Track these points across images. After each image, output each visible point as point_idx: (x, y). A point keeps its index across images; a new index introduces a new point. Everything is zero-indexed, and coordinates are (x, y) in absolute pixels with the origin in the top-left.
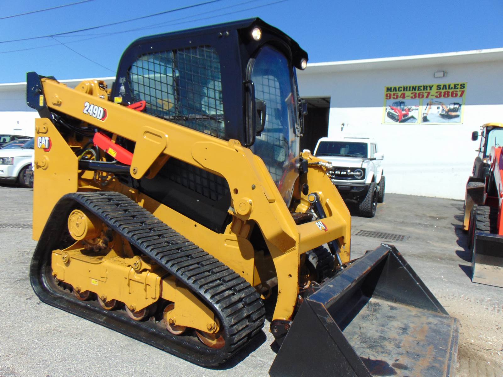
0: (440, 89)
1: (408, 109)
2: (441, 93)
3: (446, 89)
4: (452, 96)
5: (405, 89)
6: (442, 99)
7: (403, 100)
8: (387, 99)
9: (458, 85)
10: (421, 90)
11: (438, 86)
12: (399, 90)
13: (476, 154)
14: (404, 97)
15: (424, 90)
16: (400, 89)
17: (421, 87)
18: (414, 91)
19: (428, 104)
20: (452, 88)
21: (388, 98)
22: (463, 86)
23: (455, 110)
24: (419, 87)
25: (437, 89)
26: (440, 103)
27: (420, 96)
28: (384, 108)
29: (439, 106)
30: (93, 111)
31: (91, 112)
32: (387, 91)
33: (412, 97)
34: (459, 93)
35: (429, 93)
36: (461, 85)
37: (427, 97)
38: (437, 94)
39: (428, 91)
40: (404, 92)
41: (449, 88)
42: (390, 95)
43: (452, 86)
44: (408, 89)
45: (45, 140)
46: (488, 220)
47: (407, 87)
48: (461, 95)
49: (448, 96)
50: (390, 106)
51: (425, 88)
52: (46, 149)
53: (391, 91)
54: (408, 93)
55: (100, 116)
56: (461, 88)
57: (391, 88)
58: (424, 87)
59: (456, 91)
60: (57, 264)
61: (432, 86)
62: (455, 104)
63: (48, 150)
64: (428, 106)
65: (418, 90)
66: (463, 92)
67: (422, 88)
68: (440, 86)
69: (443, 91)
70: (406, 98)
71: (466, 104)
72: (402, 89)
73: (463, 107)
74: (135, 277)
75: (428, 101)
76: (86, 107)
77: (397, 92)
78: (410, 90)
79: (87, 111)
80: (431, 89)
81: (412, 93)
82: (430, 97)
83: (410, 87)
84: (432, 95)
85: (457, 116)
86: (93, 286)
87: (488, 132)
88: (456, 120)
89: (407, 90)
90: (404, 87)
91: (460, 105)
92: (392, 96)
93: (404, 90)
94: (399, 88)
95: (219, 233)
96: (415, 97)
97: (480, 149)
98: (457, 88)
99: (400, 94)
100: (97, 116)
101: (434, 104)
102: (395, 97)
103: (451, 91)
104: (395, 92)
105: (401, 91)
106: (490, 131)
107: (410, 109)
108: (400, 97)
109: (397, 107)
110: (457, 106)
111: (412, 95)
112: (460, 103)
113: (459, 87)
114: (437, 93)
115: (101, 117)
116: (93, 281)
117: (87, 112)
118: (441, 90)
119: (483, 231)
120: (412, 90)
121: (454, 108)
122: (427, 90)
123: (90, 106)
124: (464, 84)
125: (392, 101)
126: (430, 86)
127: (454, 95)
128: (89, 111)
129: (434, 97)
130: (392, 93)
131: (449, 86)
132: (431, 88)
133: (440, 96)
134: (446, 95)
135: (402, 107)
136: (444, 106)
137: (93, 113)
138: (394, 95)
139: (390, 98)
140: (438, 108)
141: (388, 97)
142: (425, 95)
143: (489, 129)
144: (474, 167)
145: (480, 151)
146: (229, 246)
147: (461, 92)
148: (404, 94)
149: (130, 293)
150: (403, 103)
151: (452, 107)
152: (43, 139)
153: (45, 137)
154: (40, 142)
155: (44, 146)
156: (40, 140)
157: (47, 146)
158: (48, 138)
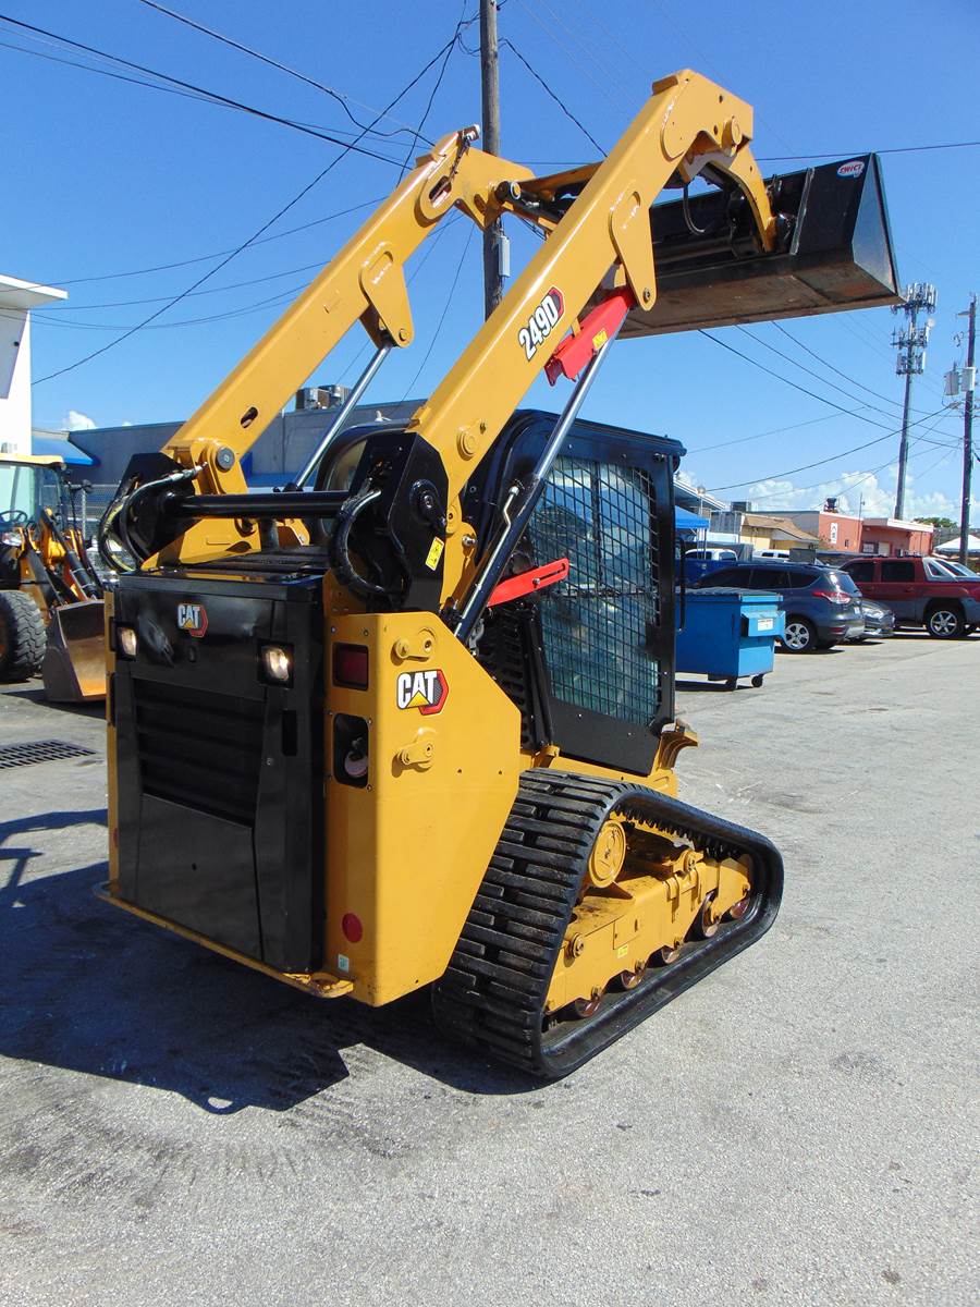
45: (426, 681)
52: (431, 705)
63: (438, 707)
86: (621, 959)
95: (647, 776)
116: (620, 950)
152: (419, 676)
153: (424, 672)
154: (407, 691)
155: (419, 700)
156: (405, 681)
157: (431, 699)
158: (434, 674)
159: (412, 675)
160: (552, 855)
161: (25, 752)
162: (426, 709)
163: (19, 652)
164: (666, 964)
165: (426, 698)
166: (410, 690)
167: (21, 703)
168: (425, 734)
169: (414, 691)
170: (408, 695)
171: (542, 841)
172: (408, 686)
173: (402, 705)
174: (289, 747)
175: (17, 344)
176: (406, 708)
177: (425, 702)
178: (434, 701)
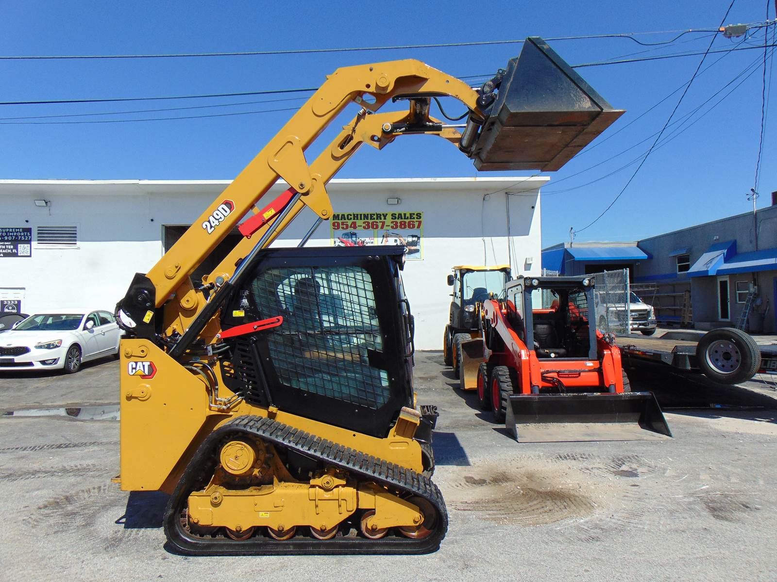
0: (395, 218)
1: (361, 242)
2: (397, 223)
3: (402, 218)
4: (409, 227)
5: (356, 217)
6: (399, 231)
7: (355, 231)
8: (334, 229)
9: (414, 214)
10: (374, 219)
11: (392, 215)
12: (348, 219)
13: (451, 299)
14: (355, 227)
15: (377, 219)
16: (350, 217)
17: (374, 215)
18: (366, 220)
19: (383, 236)
20: (408, 218)
21: (336, 228)
22: (419, 216)
23: (414, 244)
24: (371, 215)
25: (392, 218)
26: (397, 235)
27: (374, 226)
28: (332, 240)
29: (396, 239)
32: (334, 219)
33: (364, 228)
34: (416, 224)
35: (383, 223)
36: (417, 215)
37: (382, 227)
38: (392, 225)
39: (383, 220)
40: (354, 221)
41: (405, 218)
42: (338, 223)
43: (408, 215)
44: (359, 218)
45: (144, 366)
46: (509, 380)
47: (357, 215)
48: (419, 227)
49: (405, 227)
50: (339, 238)
51: (379, 216)
52: (146, 375)
53: (339, 219)
54: (359, 222)
56: (417, 218)
57: (338, 215)
58: (377, 215)
59: (413, 222)
60: (200, 508)
61: (387, 214)
62: (413, 236)
63: (151, 376)
64: (385, 239)
65: (371, 219)
66: (420, 223)
67: (375, 217)
68: (395, 214)
69: (399, 221)
70: (358, 228)
71: (423, 237)
72: (352, 217)
73: (421, 239)
74: (325, 496)
75: (383, 232)
77: (347, 220)
78: (361, 219)
80: (385, 219)
81: (364, 223)
82: (385, 228)
83: (361, 215)
84: (387, 226)
85: (417, 251)
86: (263, 518)
87: (462, 275)
88: (416, 255)
89: (357, 219)
90: (354, 215)
91: (419, 238)
92: (341, 226)
93: (354, 219)
94: (348, 215)
95: (382, 438)
96: (369, 228)
97: (455, 293)
98: (414, 218)
99: (350, 222)
101: (391, 236)
102: (345, 226)
103: (407, 221)
104: (343, 221)
105: (351, 219)
106: (464, 274)
107: (364, 242)
108: (351, 227)
109: (348, 239)
110: (415, 239)
111: (364, 225)
112: (418, 236)
113: (415, 216)
114: (392, 222)
116: (261, 513)
118: (396, 220)
119: (507, 391)
120: (364, 219)
121: (413, 241)
122: (381, 219)
124: (420, 214)
125: (341, 232)
126: (383, 215)
127: (411, 226)
129: (389, 228)
130: (340, 221)
131: (405, 214)
132: (385, 216)
133: (397, 227)
134: (403, 226)
135: (354, 239)
136: (401, 239)
138: (343, 224)
139: (338, 228)
140: (396, 241)
141: (336, 226)
142: (380, 225)
143: (463, 272)
144: (451, 314)
145: (455, 295)
146: (394, 448)
147: (418, 223)
148: (354, 223)
149: (317, 514)
150: (355, 234)
151: (410, 239)
152: (140, 364)
153: (142, 362)
154: (133, 368)
155: (141, 373)
156: (132, 365)
157: (146, 372)
158: (149, 363)
159: (136, 363)
162: (144, 377)
164: (317, 538)
165: (144, 372)
166: (135, 368)
169: (137, 369)
170: (134, 371)
172: (134, 366)
175: (533, 207)
177: (144, 374)
178: (148, 373)
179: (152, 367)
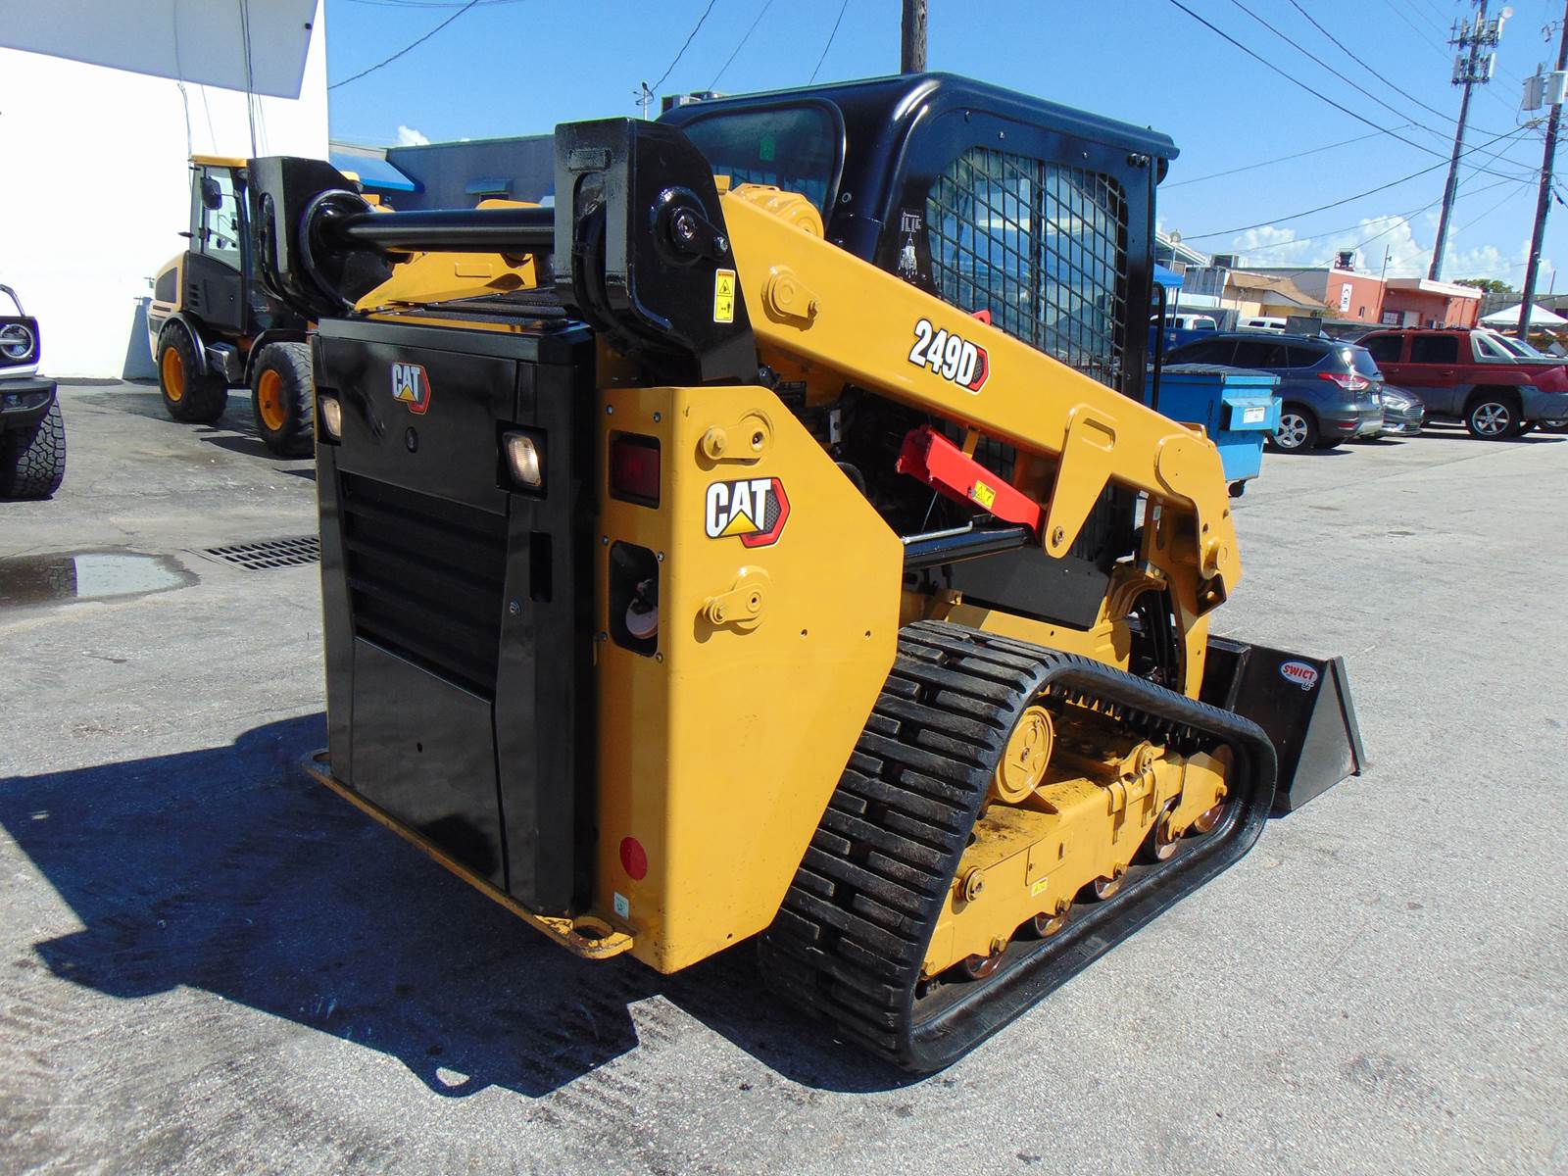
30: (944, 356)
31: (937, 360)
45: (753, 496)
52: (759, 532)
55: (965, 374)
63: (771, 536)
74: (1133, 793)
76: (921, 338)
79: (924, 353)
87: (241, 186)
95: (1088, 629)
100: (956, 376)
115: (967, 380)
116: (1036, 886)
117: (921, 360)
123: (934, 335)
128: (930, 356)
137: (945, 362)
149: (1114, 842)
152: (741, 489)
153: (750, 482)
154: (720, 510)
155: (742, 524)
156: (718, 495)
157: (760, 523)
158: (767, 485)
159: (731, 486)
160: (939, 760)
161: (297, 548)
162: (751, 539)
163: (303, 421)
164: (1099, 900)
165: (753, 521)
166: (727, 509)
167: (304, 485)
168: (750, 577)
169: (735, 510)
170: (723, 517)
171: (927, 737)
172: (724, 502)
173: (714, 532)
174: (541, 585)
175: (309, 27)
176: (720, 536)
177: (751, 528)
178: (765, 526)
179: (777, 496)
